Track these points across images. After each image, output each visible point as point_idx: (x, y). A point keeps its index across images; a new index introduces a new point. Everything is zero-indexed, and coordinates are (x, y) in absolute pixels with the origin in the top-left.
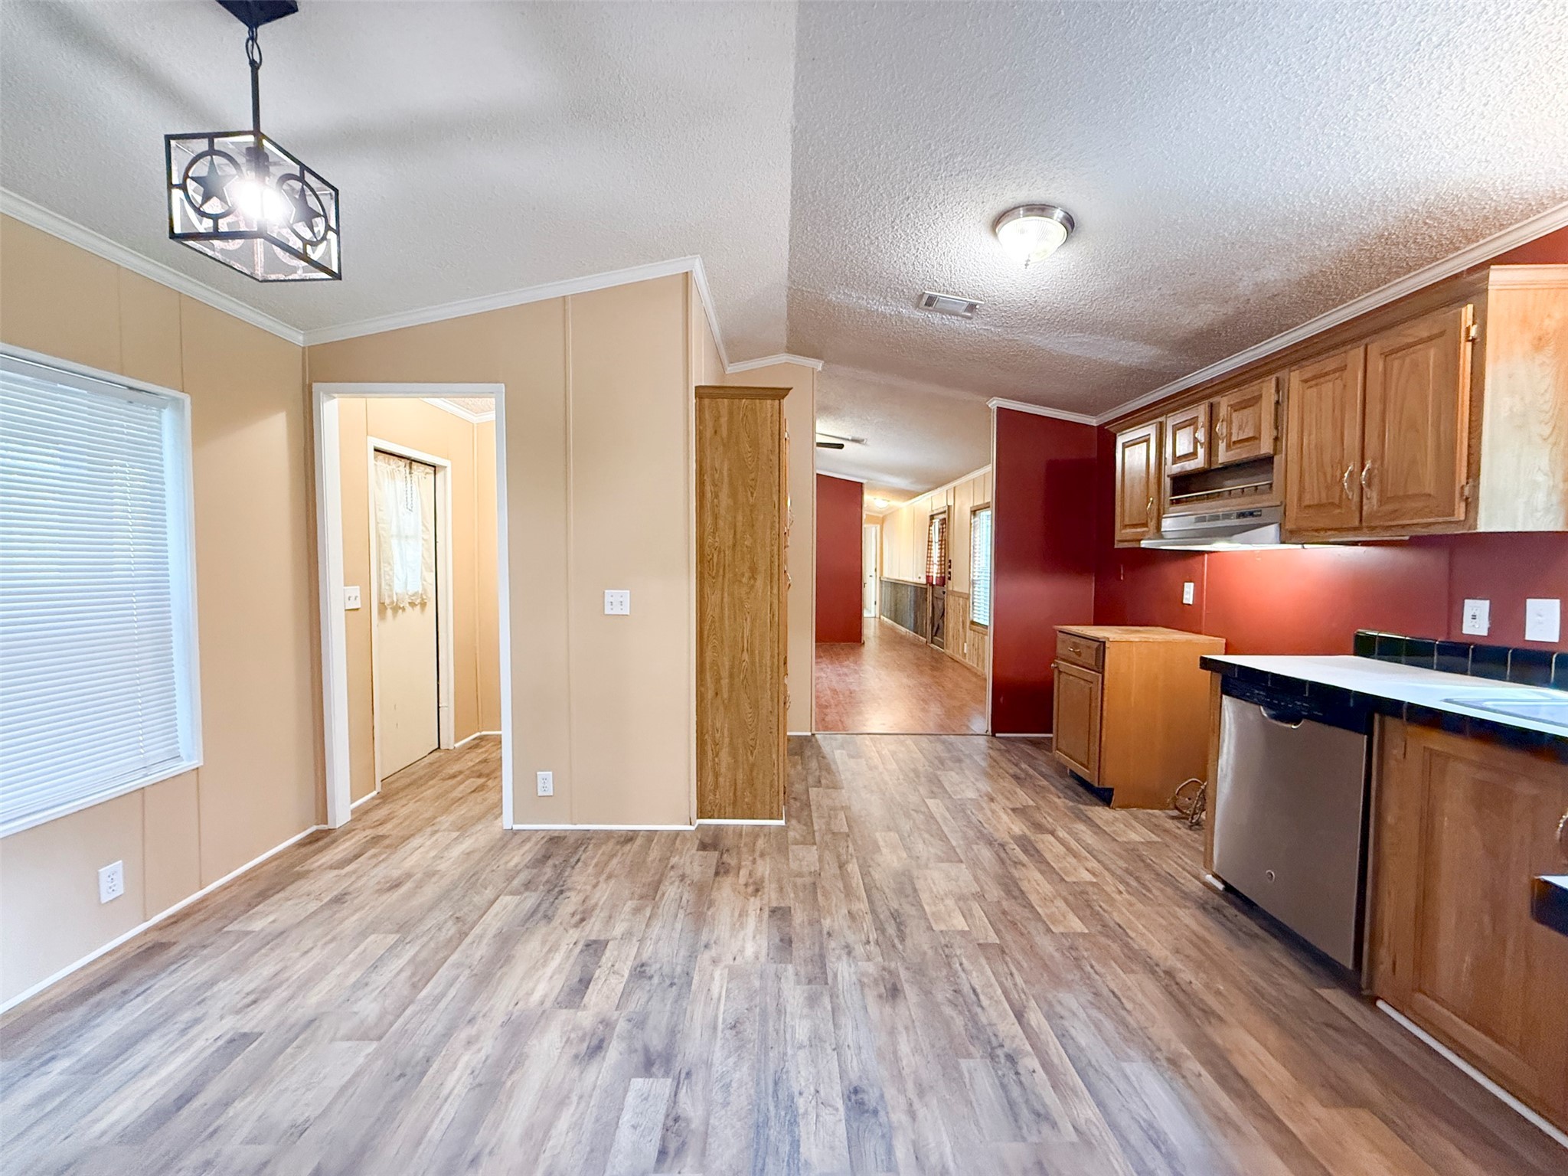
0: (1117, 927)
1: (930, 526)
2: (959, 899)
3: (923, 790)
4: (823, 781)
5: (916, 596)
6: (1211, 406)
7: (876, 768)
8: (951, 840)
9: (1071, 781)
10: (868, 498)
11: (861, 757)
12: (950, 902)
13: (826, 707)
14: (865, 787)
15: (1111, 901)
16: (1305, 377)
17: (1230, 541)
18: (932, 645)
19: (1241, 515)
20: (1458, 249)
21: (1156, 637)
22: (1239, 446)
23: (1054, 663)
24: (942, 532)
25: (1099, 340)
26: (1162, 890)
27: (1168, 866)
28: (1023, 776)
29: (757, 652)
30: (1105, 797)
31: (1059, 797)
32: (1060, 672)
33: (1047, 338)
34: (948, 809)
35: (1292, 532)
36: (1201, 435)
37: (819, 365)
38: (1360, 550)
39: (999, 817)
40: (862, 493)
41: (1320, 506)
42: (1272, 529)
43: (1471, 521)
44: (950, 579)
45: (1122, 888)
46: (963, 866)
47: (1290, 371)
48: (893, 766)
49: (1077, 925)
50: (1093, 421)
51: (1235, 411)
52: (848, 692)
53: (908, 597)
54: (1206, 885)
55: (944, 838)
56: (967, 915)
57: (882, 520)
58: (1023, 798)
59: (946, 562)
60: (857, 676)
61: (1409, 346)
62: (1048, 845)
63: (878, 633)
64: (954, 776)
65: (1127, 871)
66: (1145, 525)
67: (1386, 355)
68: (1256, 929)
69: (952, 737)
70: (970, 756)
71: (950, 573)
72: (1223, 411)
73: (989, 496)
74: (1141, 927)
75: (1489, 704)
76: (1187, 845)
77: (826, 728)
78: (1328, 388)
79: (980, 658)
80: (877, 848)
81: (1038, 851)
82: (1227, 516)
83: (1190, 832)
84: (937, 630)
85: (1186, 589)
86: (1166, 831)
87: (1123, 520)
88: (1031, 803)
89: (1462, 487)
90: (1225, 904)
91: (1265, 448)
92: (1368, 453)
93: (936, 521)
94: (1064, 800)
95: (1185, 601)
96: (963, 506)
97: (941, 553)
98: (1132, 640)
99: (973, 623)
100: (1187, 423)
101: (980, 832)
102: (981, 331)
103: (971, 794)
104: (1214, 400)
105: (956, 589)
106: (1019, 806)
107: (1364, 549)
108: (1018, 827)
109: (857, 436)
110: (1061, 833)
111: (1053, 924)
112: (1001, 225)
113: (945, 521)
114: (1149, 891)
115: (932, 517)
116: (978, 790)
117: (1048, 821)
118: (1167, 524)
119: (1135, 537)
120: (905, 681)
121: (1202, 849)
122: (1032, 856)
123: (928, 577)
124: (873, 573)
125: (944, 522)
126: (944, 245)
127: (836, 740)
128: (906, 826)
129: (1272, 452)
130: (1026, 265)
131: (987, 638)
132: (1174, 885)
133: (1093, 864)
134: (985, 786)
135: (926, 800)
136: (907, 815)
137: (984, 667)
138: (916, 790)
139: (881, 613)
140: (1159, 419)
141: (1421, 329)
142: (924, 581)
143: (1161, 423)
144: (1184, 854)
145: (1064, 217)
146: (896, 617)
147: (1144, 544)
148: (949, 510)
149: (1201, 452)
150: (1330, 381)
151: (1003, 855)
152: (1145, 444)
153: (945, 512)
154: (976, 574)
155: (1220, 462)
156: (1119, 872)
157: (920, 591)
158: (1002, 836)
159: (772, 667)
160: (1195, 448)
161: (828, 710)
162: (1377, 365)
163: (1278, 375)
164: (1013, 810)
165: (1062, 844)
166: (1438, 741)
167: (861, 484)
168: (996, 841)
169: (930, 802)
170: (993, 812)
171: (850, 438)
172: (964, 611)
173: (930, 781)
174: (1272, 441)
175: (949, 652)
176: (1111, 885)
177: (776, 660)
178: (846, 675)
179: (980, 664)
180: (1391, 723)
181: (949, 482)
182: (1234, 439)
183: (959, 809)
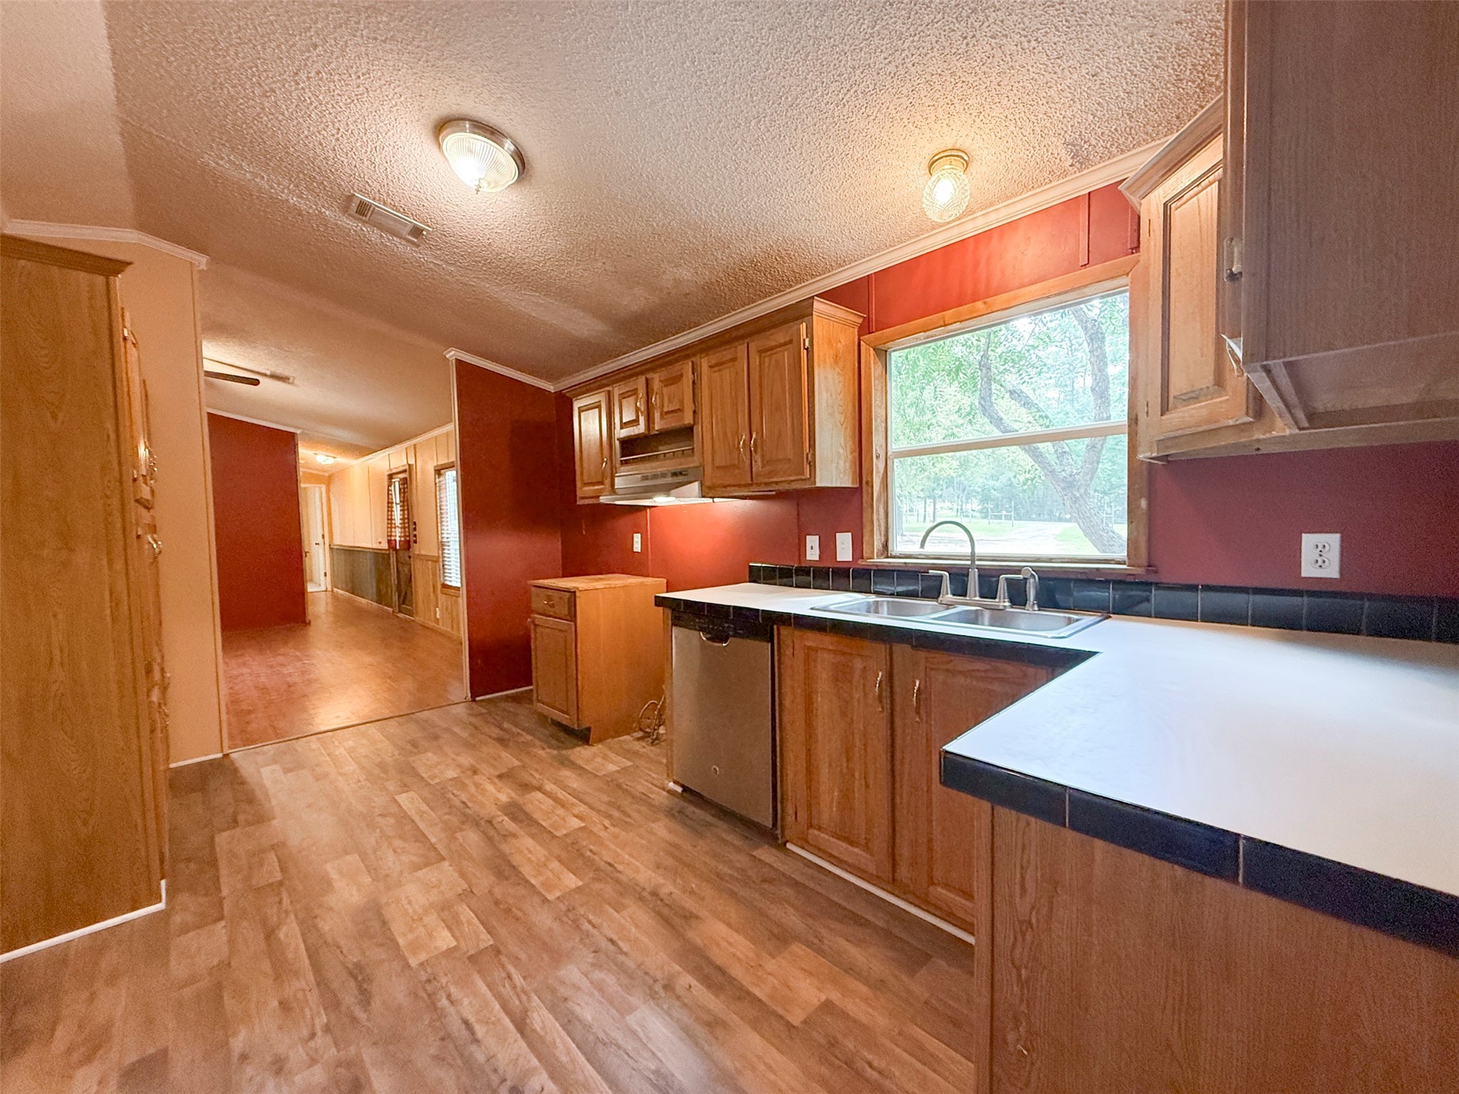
0: (607, 866)
1: (390, 486)
2: (443, 910)
3: (391, 786)
4: (241, 818)
5: (376, 563)
6: (647, 380)
7: (326, 775)
8: (430, 837)
9: (553, 729)
10: (304, 452)
11: (303, 767)
12: (432, 919)
13: (249, 712)
14: (309, 806)
15: (600, 842)
16: (713, 362)
17: (668, 495)
18: (401, 615)
19: (675, 474)
20: (791, 286)
21: (617, 582)
22: (670, 415)
23: (530, 617)
24: (403, 492)
25: (553, 303)
26: (639, 812)
27: (641, 786)
28: (507, 737)
29: (84, 664)
30: (584, 737)
31: (544, 749)
32: (536, 625)
33: (503, 291)
34: (425, 800)
35: (710, 488)
36: (641, 405)
37: (202, 261)
38: (749, 502)
39: (484, 790)
40: (296, 446)
41: (725, 468)
42: (695, 486)
43: (813, 479)
44: (415, 542)
45: (607, 823)
46: (446, 864)
47: (701, 358)
48: (351, 767)
49: (571, 881)
50: (551, 387)
51: (665, 386)
52: (285, 686)
53: (367, 566)
54: (670, 792)
55: (421, 837)
56: (453, 925)
57: (328, 479)
58: (508, 759)
59: (410, 523)
60: (299, 664)
61: (771, 349)
62: (537, 803)
63: (330, 609)
64: (431, 757)
65: (610, 804)
66: (601, 483)
67: (760, 352)
68: (709, 818)
69: (426, 712)
70: (447, 730)
71: (415, 536)
72: (656, 385)
73: (453, 456)
74: (627, 856)
75: (832, 608)
76: (651, 761)
77: (248, 741)
78: (727, 374)
79: (454, 621)
80: (327, 884)
81: (526, 814)
82: (664, 475)
83: (653, 748)
84: (405, 596)
85: (635, 540)
86: (636, 753)
87: (582, 479)
88: (517, 763)
89: (807, 454)
90: (685, 804)
91: (688, 420)
92: (754, 428)
93: (396, 480)
94: (549, 750)
95: (635, 550)
96: (425, 466)
97: (404, 515)
98: (598, 587)
99: (444, 586)
100: (630, 393)
101: (464, 815)
102: (432, 265)
103: (451, 774)
104: (649, 376)
105: (423, 553)
106: (504, 770)
107: (751, 501)
108: (505, 795)
109: (280, 371)
110: (549, 787)
111: (547, 890)
112: (444, 133)
113: (406, 481)
114: (629, 816)
115: (391, 476)
116: (460, 766)
117: (535, 778)
118: (619, 483)
119: (594, 495)
120: (368, 659)
121: (664, 761)
122: (521, 822)
123: (389, 542)
124: (320, 540)
125: (404, 482)
126: (374, 136)
127: (264, 753)
128: (370, 840)
129: (692, 422)
130: (478, 191)
131: (460, 600)
132: (646, 802)
133: (582, 808)
134: (466, 760)
135: (397, 797)
136: (372, 826)
137: (459, 630)
138: (384, 788)
139: (334, 585)
140: (607, 388)
141: (780, 336)
142: (385, 546)
143: (609, 392)
144: (650, 770)
145: (515, 151)
146: (354, 588)
147: (604, 499)
148: (410, 469)
149: (642, 420)
150: (727, 368)
151: (491, 832)
152: (597, 410)
153: (405, 471)
154: (445, 535)
155: (656, 428)
156: (603, 808)
157: (380, 557)
158: (490, 810)
159: (120, 684)
160: (638, 416)
161: (253, 716)
162: (755, 360)
163: (693, 359)
164: (500, 777)
165: (550, 797)
166: (812, 639)
167: (293, 435)
168: (482, 819)
169: (403, 799)
170: (477, 785)
171: (268, 373)
172: (434, 574)
173: (402, 772)
174: (692, 414)
175: (419, 619)
176: (598, 824)
177: (128, 671)
178: (282, 665)
179: (455, 626)
180: (785, 631)
181: (408, 439)
182: (665, 410)
183: (439, 796)
